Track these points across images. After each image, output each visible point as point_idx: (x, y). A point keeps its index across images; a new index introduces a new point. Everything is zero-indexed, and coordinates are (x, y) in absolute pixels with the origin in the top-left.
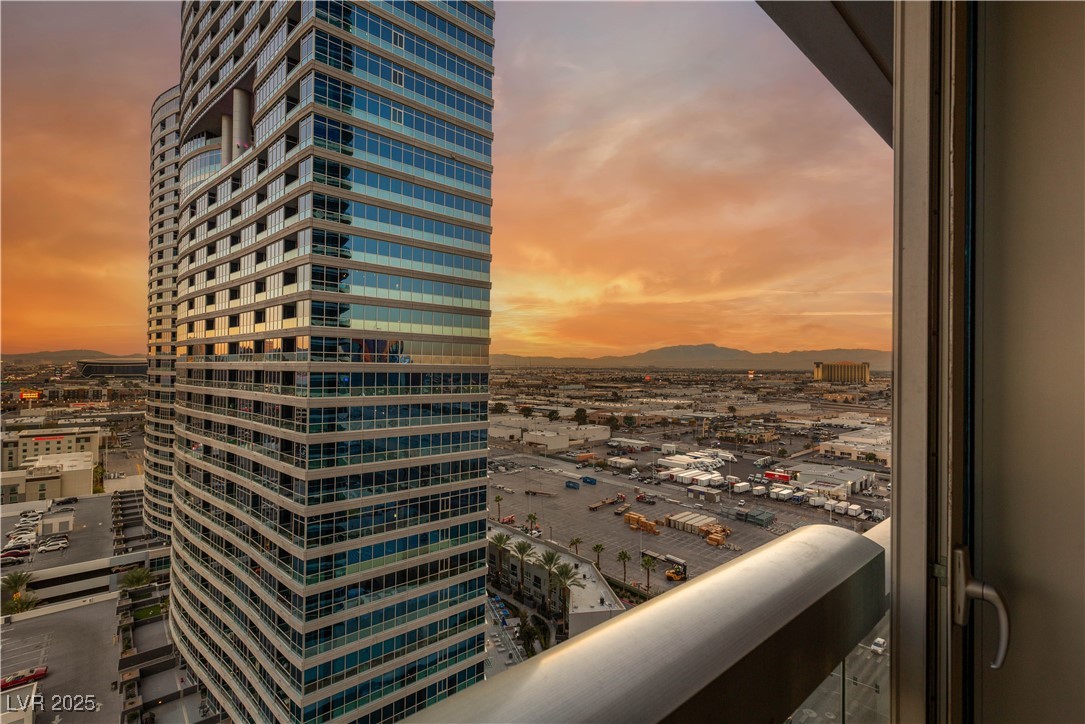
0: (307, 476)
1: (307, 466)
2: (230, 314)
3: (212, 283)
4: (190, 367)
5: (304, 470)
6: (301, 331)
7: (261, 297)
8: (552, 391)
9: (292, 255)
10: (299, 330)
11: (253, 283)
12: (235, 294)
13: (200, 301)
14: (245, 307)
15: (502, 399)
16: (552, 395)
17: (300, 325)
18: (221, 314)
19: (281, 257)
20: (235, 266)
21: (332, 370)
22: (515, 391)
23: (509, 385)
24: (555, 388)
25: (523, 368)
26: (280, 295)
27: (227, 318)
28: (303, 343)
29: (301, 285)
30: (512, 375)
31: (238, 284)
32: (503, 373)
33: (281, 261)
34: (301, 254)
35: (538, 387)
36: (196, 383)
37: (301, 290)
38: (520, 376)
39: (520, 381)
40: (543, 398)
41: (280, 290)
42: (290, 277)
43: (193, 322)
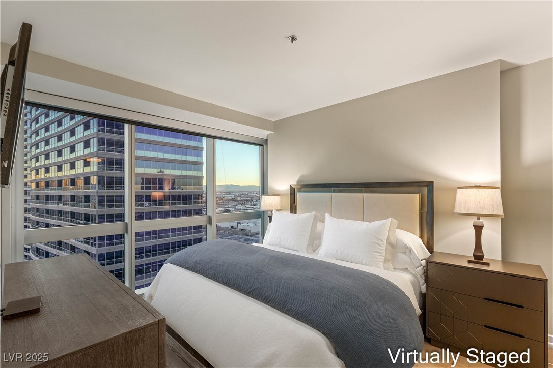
0: (97, 251)
1: (97, 246)
2: (58, 164)
3: (48, 148)
4: (38, 194)
5: (95, 248)
6: (92, 173)
7: (73, 155)
8: (254, 203)
9: (87, 132)
10: (91, 173)
11: (69, 148)
12: (60, 153)
13: (42, 158)
14: (65, 161)
15: (229, 207)
16: (255, 205)
17: (92, 170)
18: (53, 164)
19: (82, 134)
20: (60, 138)
21: (111, 194)
22: (235, 203)
23: (233, 200)
24: (256, 201)
25: (240, 192)
26: (82, 154)
27: (56, 167)
28: (94, 180)
29: (92, 148)
30: (235, 195)
31: (61, 148)
32: (230, 194)
33: (82, 136)
34: (92, 132)
35: (248, 201)
36: (41, 203)
37: (92, 151)
38: (239, 195)
39: (239, 198)
40: (250, 206)
41: (82, 151)
42: (87, 144)
43: (38, 169)
